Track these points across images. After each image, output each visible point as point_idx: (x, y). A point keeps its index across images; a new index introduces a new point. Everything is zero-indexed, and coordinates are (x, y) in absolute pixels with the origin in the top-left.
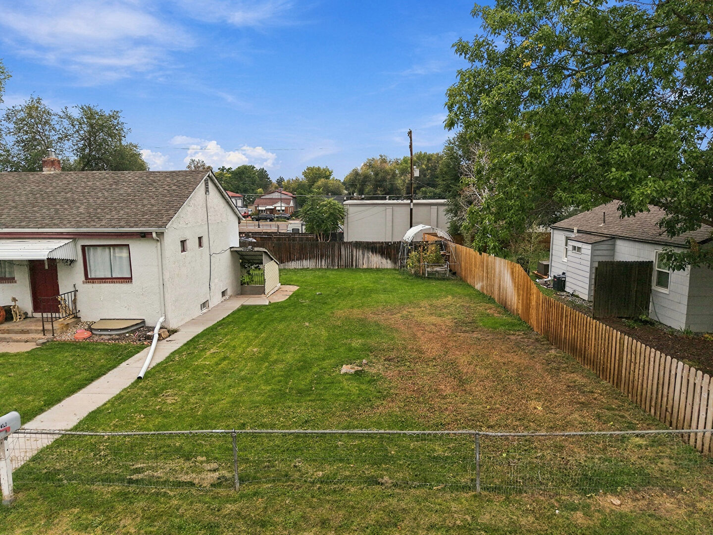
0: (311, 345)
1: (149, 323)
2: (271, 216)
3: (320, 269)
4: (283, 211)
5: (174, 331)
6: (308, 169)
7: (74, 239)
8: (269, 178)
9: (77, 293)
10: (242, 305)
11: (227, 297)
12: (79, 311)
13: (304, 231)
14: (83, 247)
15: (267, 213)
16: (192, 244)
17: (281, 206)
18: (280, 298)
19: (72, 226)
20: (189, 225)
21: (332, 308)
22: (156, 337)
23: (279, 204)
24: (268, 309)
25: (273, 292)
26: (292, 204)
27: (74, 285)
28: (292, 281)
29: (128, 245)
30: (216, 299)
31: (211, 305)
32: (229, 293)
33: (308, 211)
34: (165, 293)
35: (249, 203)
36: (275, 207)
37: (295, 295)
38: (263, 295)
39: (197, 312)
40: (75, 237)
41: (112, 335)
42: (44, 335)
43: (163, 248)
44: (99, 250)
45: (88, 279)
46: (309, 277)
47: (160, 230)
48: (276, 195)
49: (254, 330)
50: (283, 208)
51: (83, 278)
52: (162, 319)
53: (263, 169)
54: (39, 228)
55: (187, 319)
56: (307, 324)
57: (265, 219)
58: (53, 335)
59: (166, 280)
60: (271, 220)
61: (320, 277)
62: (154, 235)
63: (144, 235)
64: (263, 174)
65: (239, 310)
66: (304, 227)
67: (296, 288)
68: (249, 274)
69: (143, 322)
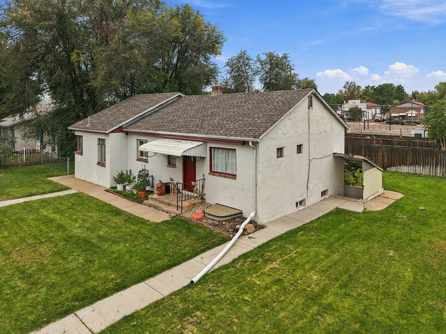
0: (384, 293)
1: (245, 215)
2: (403, 121)
3: (434, 177)
4: (413, 117)
5: (262, 227)
6: (441, 83)
7: (205, 142)
8: (405, 92)
9: (205, 181)
10: (337, 209)
11: (327, 196)
12: (205, 194)
13: (426, 136)
14: (211, 148)
15: (399, 119)
16: (290, 151)
17: (412, 114)
18: (378, 207)
19: (204, 133)
20: (287, 135)
21: (432, 234)
22: (241, 231)
23: (410, 112)
24: (359, 218)
25: (372, 197)
26: (422, 111)
27: (204, 175)
28: (398, 187)
29: (235, 150)
30: (314, 198)
31: (308, 203)
32: (329, 193)
33: (431, 119)
34: (258, 192)
35: (386, 111)
36: (407, 114)
37: (396, 205)
38: (360, 200)
39: (292, 209)
40: (205, 141)
41: (215, 220)
42: (177, 210)
43: (257, 155)
44: (220, 151)
45: (212, 172)
46: (418, 185)
47: (255, 140)
48: (408, 105)
49: (330, 246)
50: (413, 115)
51: (208, 171)
52: (252, 215)
53: (401, 85)
54: (187, 133)
55: (280, 216)
56: (391, 253)
57: (397, 123)
58: (182, 211)
59: (259, 181)
60: (403, 124)
61: (431, 187)
62: (250, 144)
63: (244, 143)
64: (400, 89)
65: (331, 213)
66: (426, 132)
67: (399, 196)
68: (354, 176)
69: (241, 213)
